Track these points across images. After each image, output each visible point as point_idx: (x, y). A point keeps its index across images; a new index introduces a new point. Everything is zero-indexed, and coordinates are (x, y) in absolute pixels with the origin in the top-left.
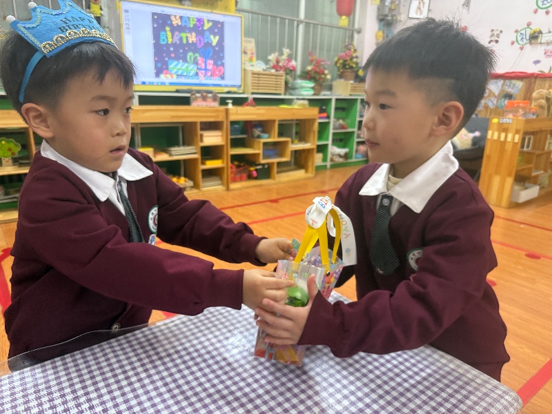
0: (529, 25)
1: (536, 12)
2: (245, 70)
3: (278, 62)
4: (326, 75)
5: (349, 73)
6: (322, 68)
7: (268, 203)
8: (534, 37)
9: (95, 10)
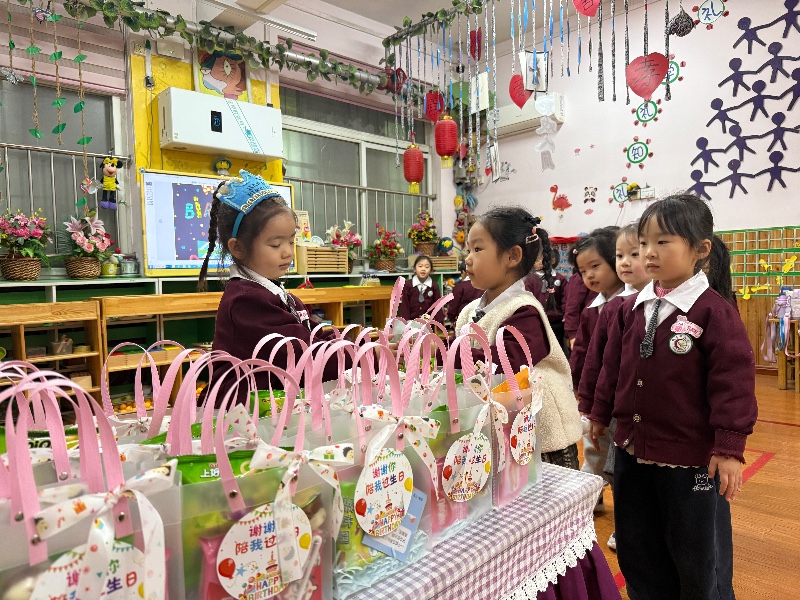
0: (624, 180)
1: (629, 166)
3: (338, 236)
4: (398, 249)
5: (425, 246)
6: (392, 241)
8: (633, 193)
9: (109, 184)
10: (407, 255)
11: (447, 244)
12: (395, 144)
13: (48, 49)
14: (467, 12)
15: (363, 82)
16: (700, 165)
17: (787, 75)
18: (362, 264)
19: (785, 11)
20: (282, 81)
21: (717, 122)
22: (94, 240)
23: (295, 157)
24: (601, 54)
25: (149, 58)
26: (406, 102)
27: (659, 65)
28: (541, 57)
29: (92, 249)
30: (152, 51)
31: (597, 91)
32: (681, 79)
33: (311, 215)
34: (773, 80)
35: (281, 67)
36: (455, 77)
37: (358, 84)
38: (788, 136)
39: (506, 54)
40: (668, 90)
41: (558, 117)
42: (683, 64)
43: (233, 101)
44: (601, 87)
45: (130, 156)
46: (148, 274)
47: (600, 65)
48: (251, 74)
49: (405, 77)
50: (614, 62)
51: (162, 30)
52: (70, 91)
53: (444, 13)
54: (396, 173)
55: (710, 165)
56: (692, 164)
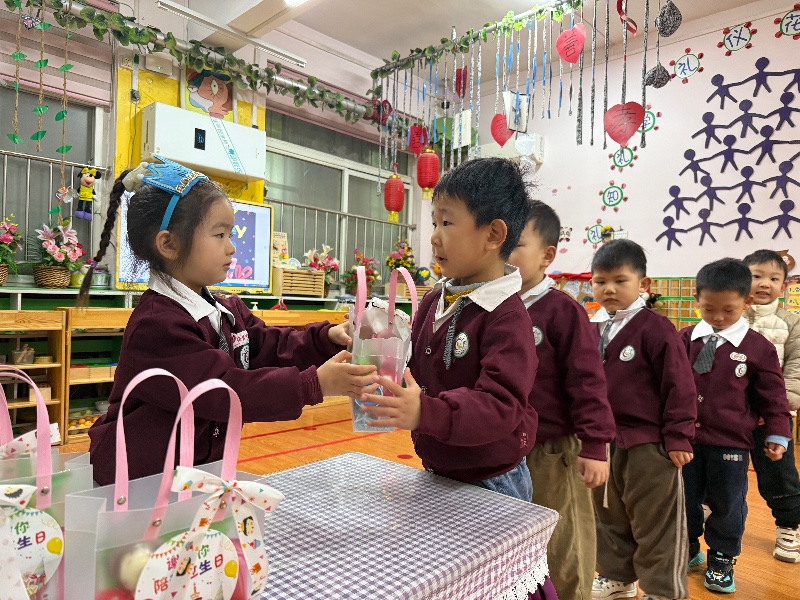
0: (599, 222)
1: (604, 209)
2: (274, 267)
3: (316, 260)
4: (375, 276)
6: (370, 267)
7: (302, 431)
9: (86, 194)
10: (384, 282)
11: (424, 274)
12: (377, 173)
13: (34, 56)
14: (454, 50)
15: (349, 111)
16: (672, 212)
17: (757, 132)
18: (338, 288)
19: (757, 71)
20: (269, 104)
21: (690, 172)
22: (66, 249)
23: (278, 179)
24: (580, 99)
25: (136, 72)
26: (390, 133)
27: (636, 113)
28: (524, 99)
29: (63, 258)
30: (140, 66)
31: (575, 134)
32: (656, 128)
33: (290, 238)
34: (743, 135)
35: (269, 90)
36: (440, 112)
37: (345, 112)
38: (755, 189)
39: (489, 93)
40: (643, 138)
41: (537, 158)
42: (659, 115)
43: (218, 120)
44: (580, 131)
45: (109, 168)
46: (118, 287)
47: (580, 110)
48: (239, 96)
49: (391, 109)
50: (593, 108)
51: (151, 45)
52: (52, 99)
53: (432, 50)
54: (377, 201)
55: (681, 211)
56: (665, 210)
